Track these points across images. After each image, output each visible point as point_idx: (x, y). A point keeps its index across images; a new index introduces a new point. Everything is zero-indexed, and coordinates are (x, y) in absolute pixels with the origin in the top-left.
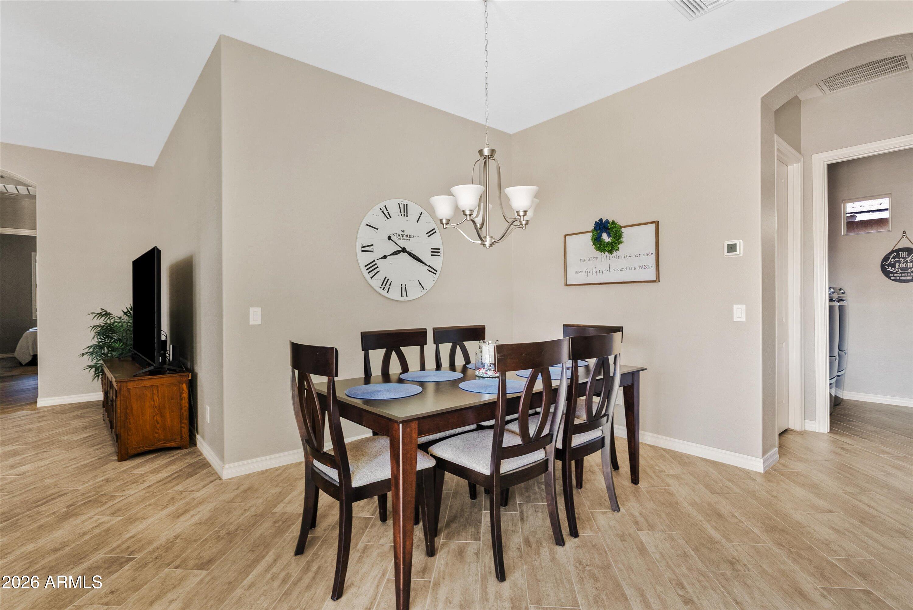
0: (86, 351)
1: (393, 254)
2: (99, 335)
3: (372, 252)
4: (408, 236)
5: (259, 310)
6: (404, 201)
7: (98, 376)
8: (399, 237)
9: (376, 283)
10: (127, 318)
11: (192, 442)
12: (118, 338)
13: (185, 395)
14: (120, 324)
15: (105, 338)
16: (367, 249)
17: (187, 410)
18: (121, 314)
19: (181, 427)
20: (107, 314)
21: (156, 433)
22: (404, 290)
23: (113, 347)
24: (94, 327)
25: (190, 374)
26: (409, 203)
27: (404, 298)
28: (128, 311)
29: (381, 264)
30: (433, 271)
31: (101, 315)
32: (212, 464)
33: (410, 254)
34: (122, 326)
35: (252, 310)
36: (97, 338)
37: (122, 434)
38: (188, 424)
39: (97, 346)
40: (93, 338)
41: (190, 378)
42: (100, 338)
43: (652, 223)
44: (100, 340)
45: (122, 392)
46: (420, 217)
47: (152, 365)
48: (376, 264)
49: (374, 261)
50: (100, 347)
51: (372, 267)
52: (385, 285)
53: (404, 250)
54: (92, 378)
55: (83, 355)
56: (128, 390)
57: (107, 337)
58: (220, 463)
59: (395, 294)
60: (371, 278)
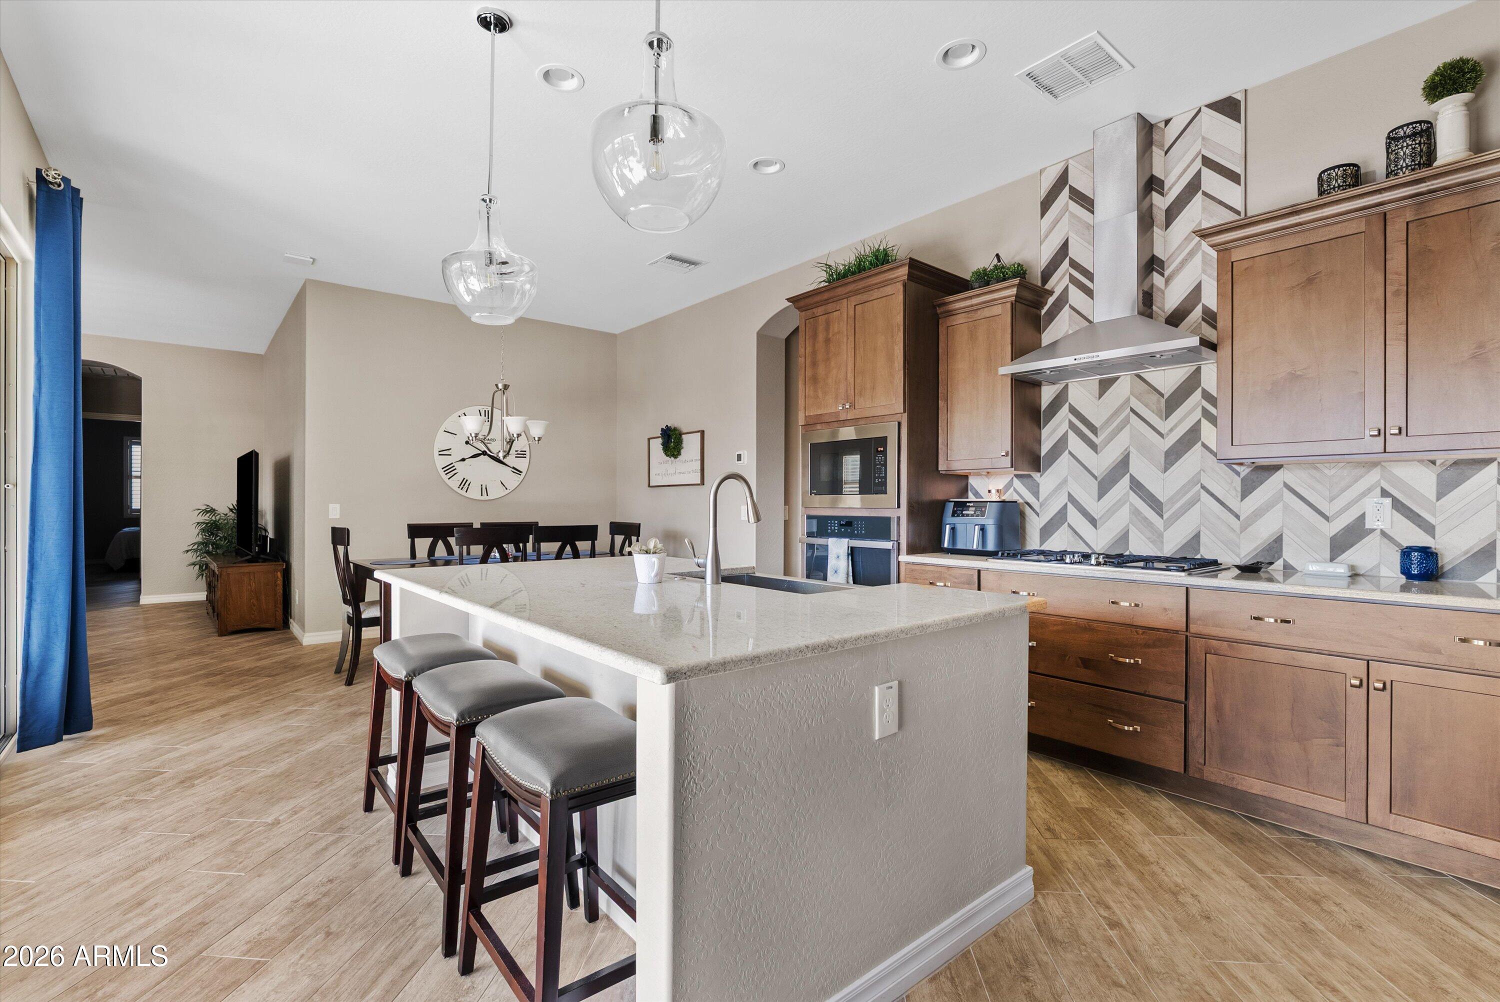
0: (190, 548)
1: (471, 457)
2: (203, 532)
3: (450, 455)
4: (489, 440)
5: (338, 506)
6: (483, 407)
7: (203, 575)
9: (454, 483)
10: (233, 515)
11: (286, 625)
12: (224, 536)
13: (280, 582)
14: (226, 521)
15: (210, 536)
16: (444, 453)
17: (281, 596)
18: (227, 511)
19: (276, 611)
20: (212, 511)
21: (253, 614)
22: (484, 490)
23: (218, 545)
24: (198, 523)
25: (285, 564)
27: (485, 497)
28: (234, 507)
29: (459, 466)
30: (517, 471)
31: (206, 512)
32: (298, 637)
33: (491, 456)
34: (228, 523)
35: (331, 506)
36: (202, 534)
37: (223, 613)
38: (282, 607)
39: (201, 542)
40: (198, 535)
41: (284, 567)
42: (205, 535)
43: (698, 432)
44: (204, 537)
45: (223, 577)
47: (250, 555)
48: (454, 466)
49: (452, 463)
50: (205, 544)
51: (449, 469)
52: (464, 485)
53: (484, 453)
54: (195, 576)
55: (188, 551)
56: (228, 575)
57: (212, 534)
58: (301, 631)
59: (474, 493)
60: (449, 479)
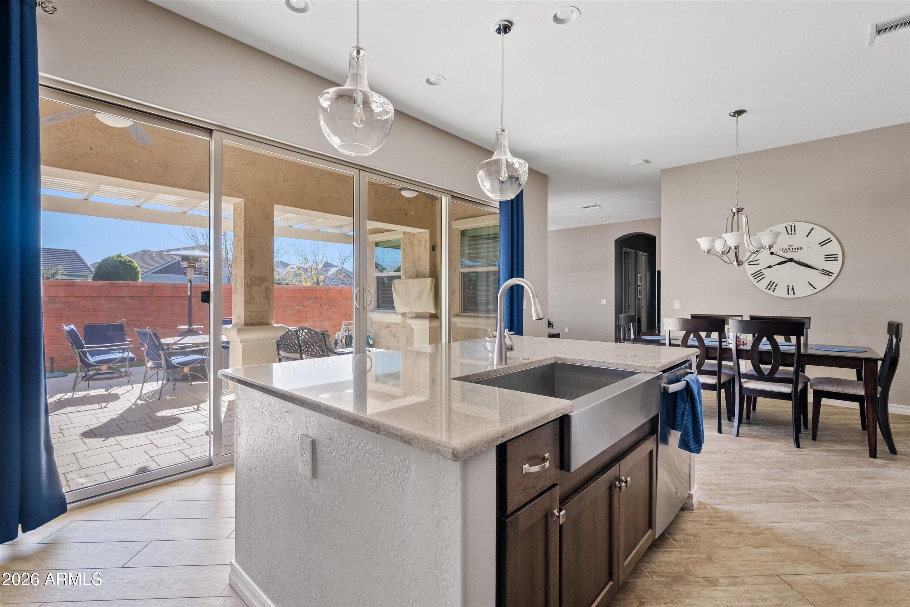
1: (778, 264)
3: (759, 264)
4: (796, 249)
5: (678, 302)
6: (791, 223)
8: (786, 251)
9: (762, 285)
16: (753, 263)
22: (791, 290)
26: (796, 223)
27: (791, 296)
29: (766, 272)
30: (827, 273)
33: (796, 262)
35: (675, 302)
46: (810, 232)
48: (762, 272)
49: (760, 270)
51: (758, 275)
52: (771, 287)
53: (791, 260)
59: (781, 292)
60: (757, 282)
